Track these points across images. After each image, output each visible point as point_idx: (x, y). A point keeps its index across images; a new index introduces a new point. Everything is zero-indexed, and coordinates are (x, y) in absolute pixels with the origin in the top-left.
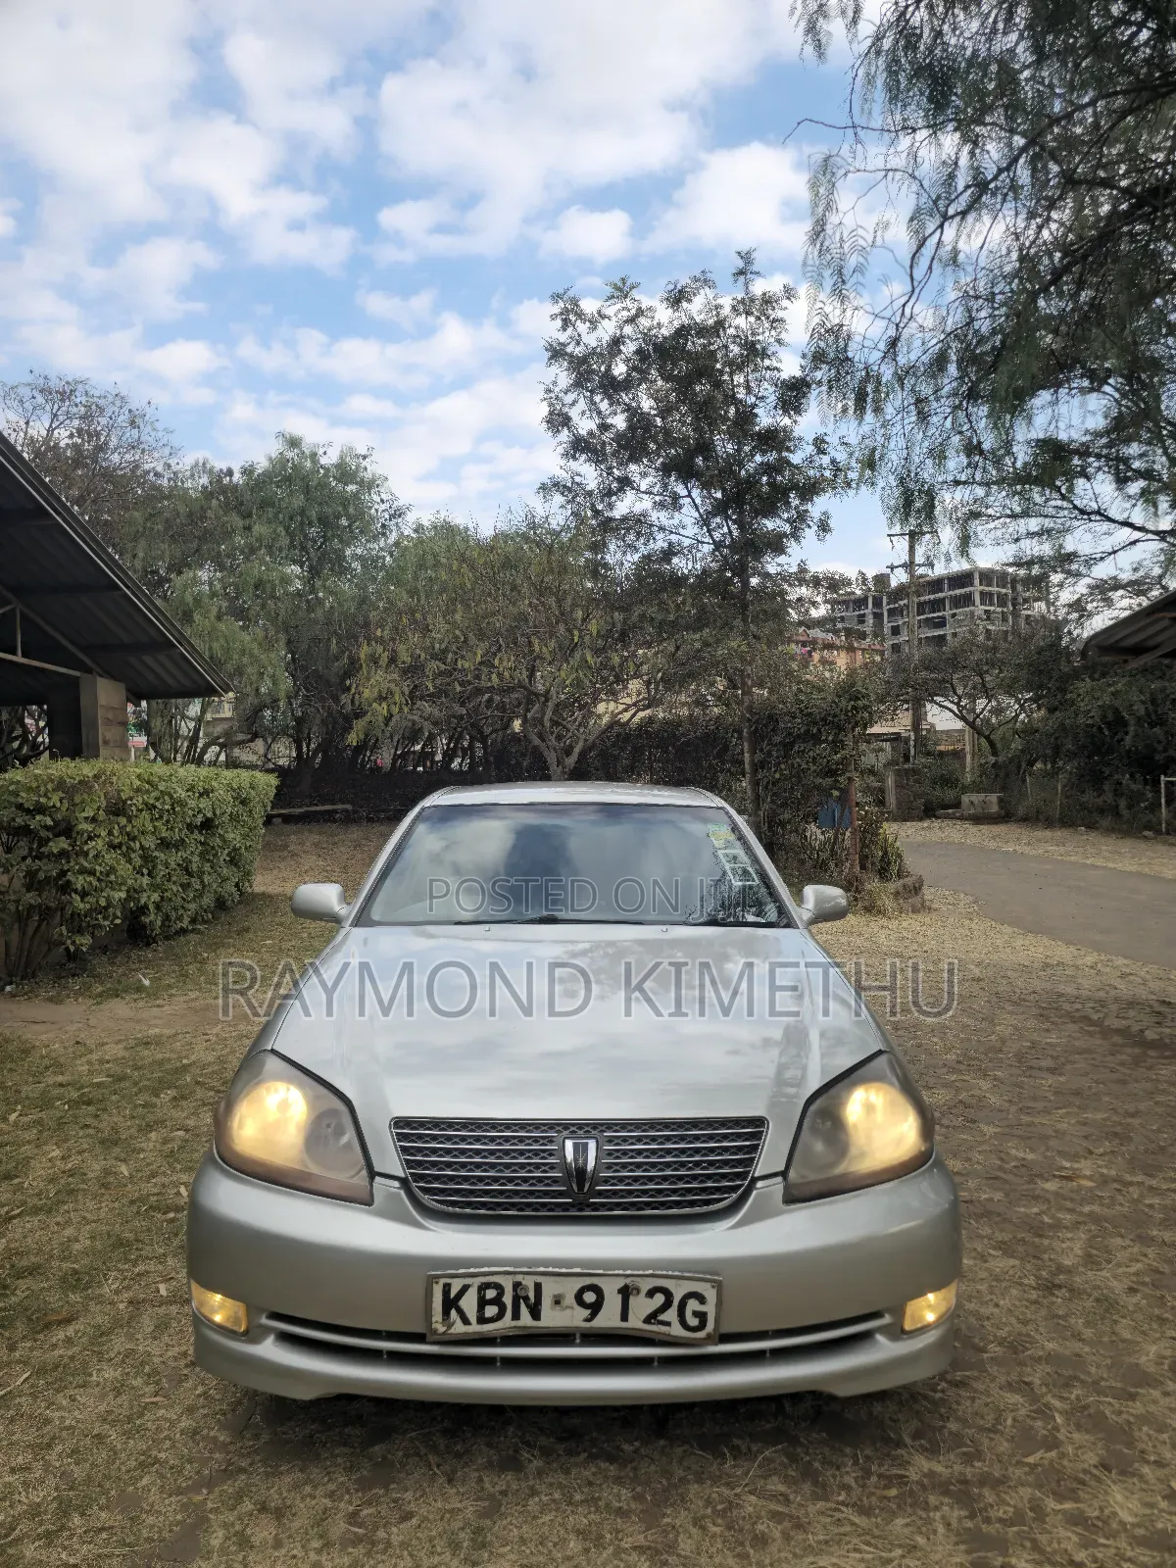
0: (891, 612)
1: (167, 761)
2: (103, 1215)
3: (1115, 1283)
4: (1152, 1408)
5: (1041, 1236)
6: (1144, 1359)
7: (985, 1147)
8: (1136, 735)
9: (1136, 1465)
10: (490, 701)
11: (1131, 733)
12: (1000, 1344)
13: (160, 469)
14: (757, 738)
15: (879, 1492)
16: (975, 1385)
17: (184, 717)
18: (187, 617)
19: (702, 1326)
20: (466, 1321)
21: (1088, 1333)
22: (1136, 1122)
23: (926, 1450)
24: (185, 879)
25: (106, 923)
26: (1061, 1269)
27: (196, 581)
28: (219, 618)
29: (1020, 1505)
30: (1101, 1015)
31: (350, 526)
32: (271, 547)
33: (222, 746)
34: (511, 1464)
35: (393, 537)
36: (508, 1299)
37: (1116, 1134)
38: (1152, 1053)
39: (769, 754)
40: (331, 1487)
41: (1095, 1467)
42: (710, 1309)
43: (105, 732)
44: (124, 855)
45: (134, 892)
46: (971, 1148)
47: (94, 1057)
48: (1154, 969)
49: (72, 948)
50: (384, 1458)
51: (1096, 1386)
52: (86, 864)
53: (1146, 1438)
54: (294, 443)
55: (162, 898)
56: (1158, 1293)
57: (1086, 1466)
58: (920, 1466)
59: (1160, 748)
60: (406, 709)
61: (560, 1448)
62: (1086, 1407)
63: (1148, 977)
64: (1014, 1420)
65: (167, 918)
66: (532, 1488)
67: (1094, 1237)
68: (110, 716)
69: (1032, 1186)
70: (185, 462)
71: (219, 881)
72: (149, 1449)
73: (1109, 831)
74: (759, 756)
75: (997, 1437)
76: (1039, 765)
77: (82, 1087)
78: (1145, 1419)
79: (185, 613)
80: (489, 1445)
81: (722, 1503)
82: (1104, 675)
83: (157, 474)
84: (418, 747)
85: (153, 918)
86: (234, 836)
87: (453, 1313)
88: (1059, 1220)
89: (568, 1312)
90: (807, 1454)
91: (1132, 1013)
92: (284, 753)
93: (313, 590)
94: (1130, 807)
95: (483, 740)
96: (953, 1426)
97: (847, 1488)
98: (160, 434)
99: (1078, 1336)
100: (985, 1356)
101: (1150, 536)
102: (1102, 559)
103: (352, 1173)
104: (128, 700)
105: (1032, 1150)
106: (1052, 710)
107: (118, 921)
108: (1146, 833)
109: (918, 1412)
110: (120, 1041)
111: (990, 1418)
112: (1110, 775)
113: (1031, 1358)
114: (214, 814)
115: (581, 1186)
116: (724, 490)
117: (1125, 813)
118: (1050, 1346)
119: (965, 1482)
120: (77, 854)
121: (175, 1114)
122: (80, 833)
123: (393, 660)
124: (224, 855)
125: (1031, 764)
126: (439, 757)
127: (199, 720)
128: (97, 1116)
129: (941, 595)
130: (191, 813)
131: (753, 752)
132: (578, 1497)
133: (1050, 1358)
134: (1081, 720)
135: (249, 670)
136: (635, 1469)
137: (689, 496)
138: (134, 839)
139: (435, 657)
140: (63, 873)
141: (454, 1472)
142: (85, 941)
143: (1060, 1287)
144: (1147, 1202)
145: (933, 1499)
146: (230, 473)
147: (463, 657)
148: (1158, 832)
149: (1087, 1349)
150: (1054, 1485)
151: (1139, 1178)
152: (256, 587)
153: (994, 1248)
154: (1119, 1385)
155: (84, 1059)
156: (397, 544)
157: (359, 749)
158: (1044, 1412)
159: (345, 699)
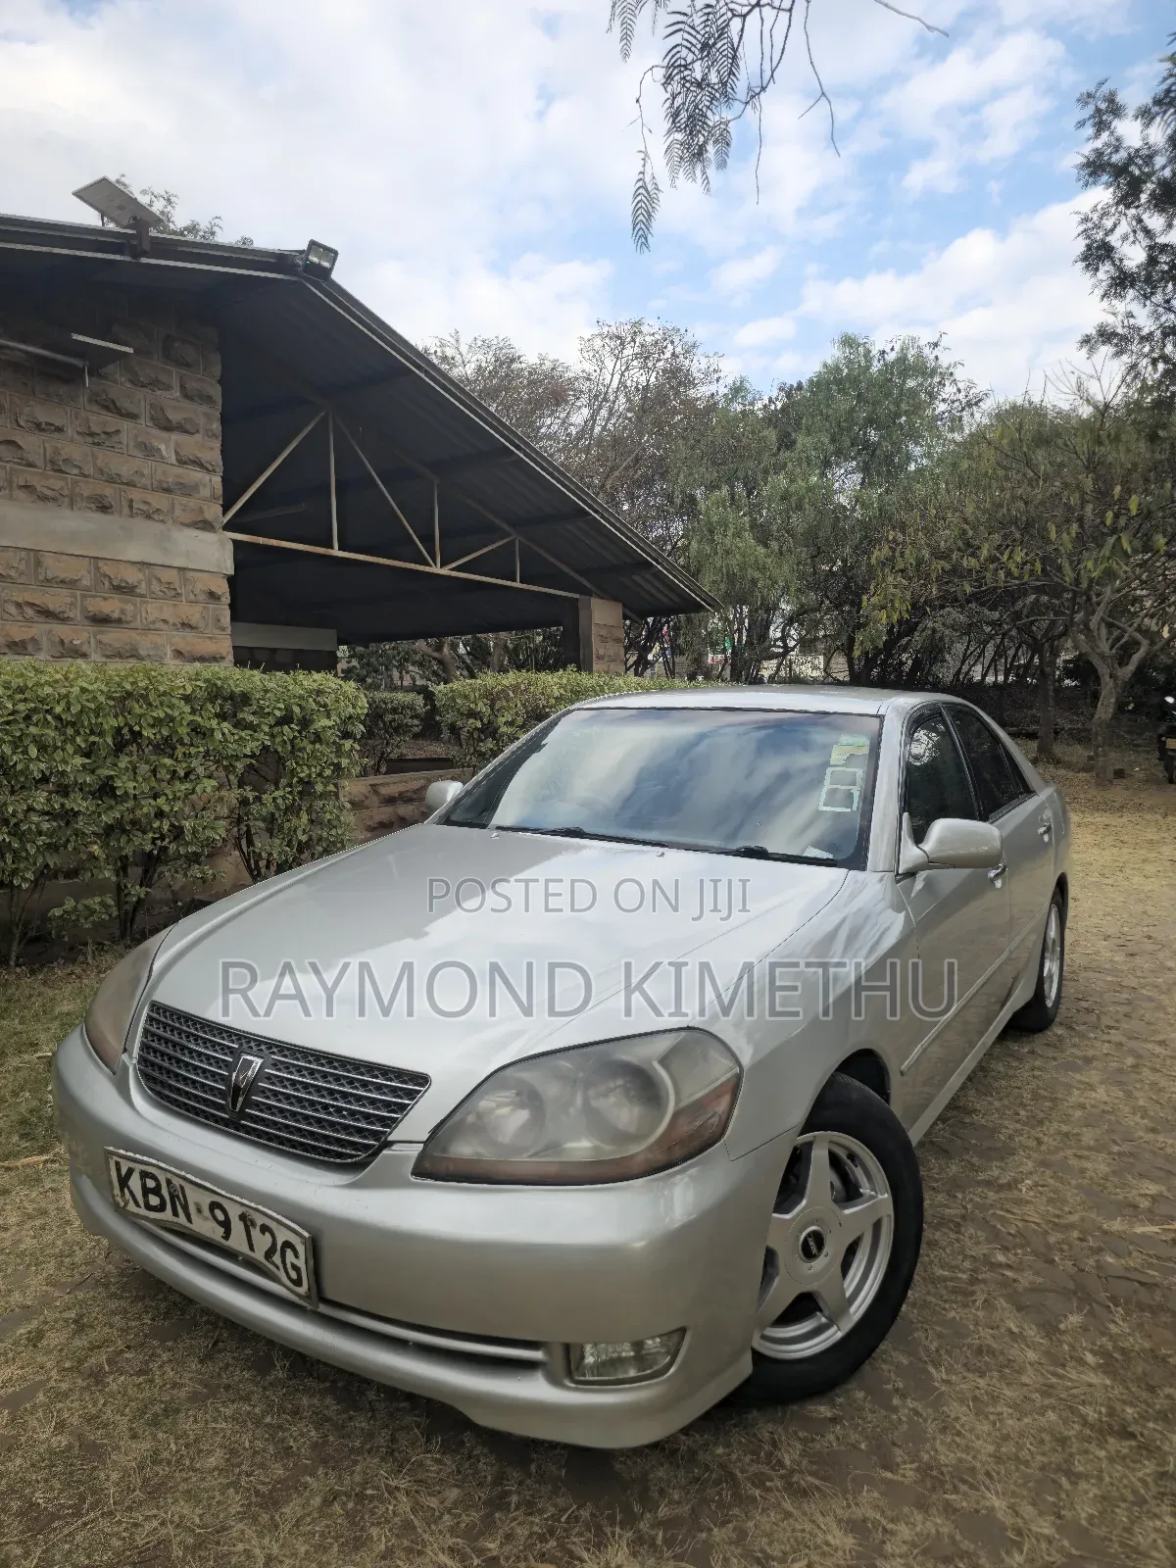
10: (1037, 601)
19: (300, 1282)
20: (136, 1203)
36: (165, 1194)
42: (302, 1265)
43: (599, 648)
68: (604, 632)
89: (209, 1223)
115: (235, 1104)
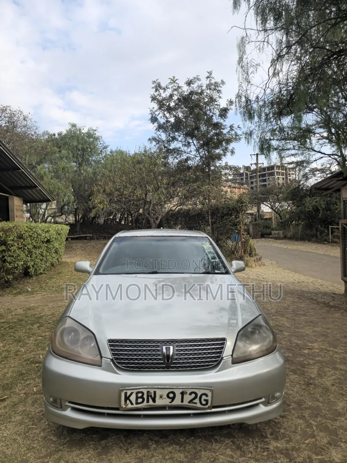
0: (251, 177)
1: (35, 222)
2: (16, 365)
3: (327, 383)
4: (342, 424)
5: (304, 368)
6: (338, 408)
7: (286, 339)
8: (323, 214)
9: (339, 443)
10: (134, 203)
11: (321, 213)
12: (294, 403)
13: (33, 133)
14: (213, 214)
15: (261, 453)
16: (288, 417)
17: (41, 208)
18: (42, 178)
19: (207, 404)
20: (132, 404)
21: (321, 399)
22: (329, 331)
23: (275, 439)
24: (41, 258)
25: (17, 272)
26: (311, 378)
27: (44, 168)
28: (51, 179)
29: (305, 457)
30: (316, 298)
31: (91, 151)
32: (67, 157)
33: (52, 217)
34: (146, 446)
35: (104, 155)
36: (145, 397)
37: (324, 335)
38: (332, 309)
39: (217, 219)
40: (89, 455)
41: (327, 444)
42: (209, 398)
43: (16, 213)
44: (22, 251)
45: (26, 262)
46: (281, 340)
47: (14, 313)
48: (329, 283)
49: (7, 279)
50: (106, 445)
51: (325, 417)
52: (11, 254)
53: (341, 434)
54: (74, 126)
55: (34, 264)
56: (341, 386)
57: (324, 443)
58: (273, 445)
59: (329, 218)
60: (108, 206)
61: (161, 440)
62: (322, 424)
63: (328, 285)
64: (301, 428)
65: (36, 270)
66: (152, 454)
67: (320, 368)
68: (18, 208)
69: (300, 352)
70: (40, 132)
71: (52, 258)
72: (30, 444)
73: (315, 242)
74: (214, 220)
75: (296, 434)
76: (294, 222)
77: (9, 324)
78: (341, 427)
79: (41, 177)
80: (138, 440)
81: (212, 458)
82: (313, 196)
83: (32, 135)
84: (111, 217)
85: (32, 270)
86: (56, 245)
87: (128, 401)
88: (309, 362)
89: (164, 400)
90: (238, 441)
91: (325, 297)
92: (71, 219)
93: (80, 170)
94: (321, 235)
95: (131, 215)
96: (282, 431)
97: (251, 452)
98: (33, 123)
99: (318, 400)
100: (291, 407)
101: (327, 156)
102: (313, 162)
103: (95, 356)
104: (23, 204)
105: (300, 340)
106: (298, 206)
107: (21, 271)
108: (325, 242)
109: (271, 426)
110: (21, 308)
111: (294, 428)
112: (315, 225)
113: (305, 408)
114: (50, 238)
115: (168, 361)
116: (203, 141)
117: (319, 237)
118: (310, 403)
119: (287, 450)
120: (8, 251)
121: (38, 331)
122: (9, 244)
123: (104, 191)
124: (53, 251)
125: (292, 222)
126: (118, 220)
127: (46, 209)
128: (14, 333)
129: (265, 172)
130: (43, 238)
131: (212, 219)
132: (167, 457)
133: (309, 408)
134: (307, 209)
135: (61, 194)
136: (185, 447)
137: (193, 142)
138: (26, 246)
139: (117, 190)
140: (4, 257)
141: (128, 449)
142: (11, 277)
143: (311, 384)
144: (335, 356)
145: (278, 456)
146: (54, 135)
147: (125, 190)
148: (329, 242)
149: (321, 405)
150: (314, 450)
151: (332, 349)
152: (63, 169)
153: (291, 372)
154: (332, 416)
155: (11, 314)
156: (105, 157)
157: (94, 218)
158: (309, 426)
159: (90, 203)
